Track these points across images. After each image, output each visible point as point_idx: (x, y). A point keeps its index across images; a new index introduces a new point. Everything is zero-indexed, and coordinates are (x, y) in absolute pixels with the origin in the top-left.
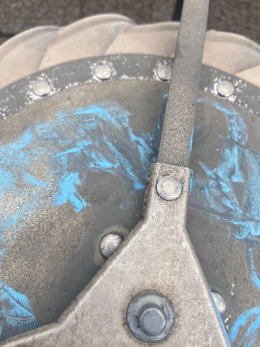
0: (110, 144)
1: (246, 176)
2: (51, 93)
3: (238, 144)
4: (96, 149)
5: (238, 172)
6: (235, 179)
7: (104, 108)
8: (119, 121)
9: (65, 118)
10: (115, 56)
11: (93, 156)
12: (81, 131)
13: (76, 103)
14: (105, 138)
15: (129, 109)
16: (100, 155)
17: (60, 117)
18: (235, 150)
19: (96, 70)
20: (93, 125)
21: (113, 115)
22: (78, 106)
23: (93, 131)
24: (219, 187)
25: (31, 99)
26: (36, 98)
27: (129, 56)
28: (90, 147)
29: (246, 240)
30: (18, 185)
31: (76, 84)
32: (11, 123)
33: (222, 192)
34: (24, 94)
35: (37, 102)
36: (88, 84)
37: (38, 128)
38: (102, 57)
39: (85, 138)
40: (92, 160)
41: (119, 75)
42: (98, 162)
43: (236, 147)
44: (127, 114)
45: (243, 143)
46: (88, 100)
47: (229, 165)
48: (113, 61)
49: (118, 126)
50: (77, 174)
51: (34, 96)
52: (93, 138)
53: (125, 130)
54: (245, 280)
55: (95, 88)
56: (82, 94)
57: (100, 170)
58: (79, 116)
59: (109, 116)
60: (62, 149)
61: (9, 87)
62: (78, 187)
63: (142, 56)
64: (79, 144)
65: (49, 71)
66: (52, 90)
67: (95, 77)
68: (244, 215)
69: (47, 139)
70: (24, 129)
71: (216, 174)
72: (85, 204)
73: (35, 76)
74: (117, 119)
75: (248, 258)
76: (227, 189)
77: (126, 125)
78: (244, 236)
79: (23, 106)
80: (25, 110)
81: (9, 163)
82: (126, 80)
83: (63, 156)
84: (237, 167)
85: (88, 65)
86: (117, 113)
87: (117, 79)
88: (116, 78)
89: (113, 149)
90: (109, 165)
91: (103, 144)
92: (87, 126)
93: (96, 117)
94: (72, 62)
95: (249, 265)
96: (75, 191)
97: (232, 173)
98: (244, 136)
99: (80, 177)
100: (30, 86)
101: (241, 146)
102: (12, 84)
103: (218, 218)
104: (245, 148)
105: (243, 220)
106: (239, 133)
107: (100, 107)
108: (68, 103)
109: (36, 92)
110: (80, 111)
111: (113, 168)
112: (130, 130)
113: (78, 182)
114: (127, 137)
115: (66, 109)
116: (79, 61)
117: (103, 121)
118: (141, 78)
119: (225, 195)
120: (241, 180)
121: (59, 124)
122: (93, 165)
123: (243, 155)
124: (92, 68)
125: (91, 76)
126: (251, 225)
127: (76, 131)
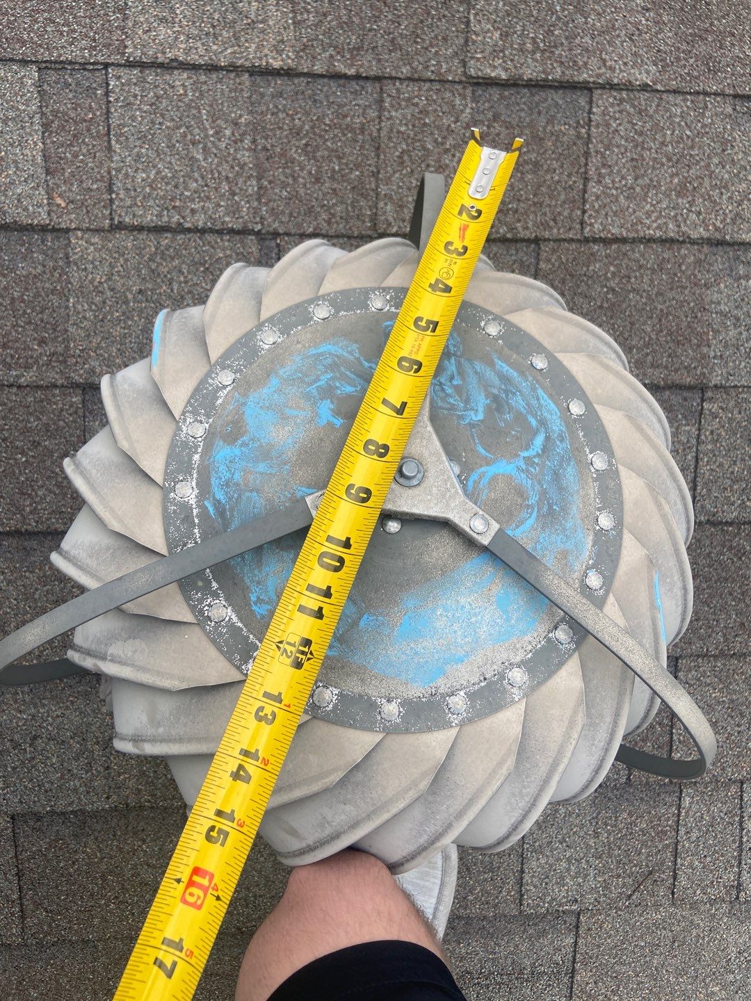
0: (348, 373)
1: (463, 379)
2: (279, 340)
3: (454, 355)
4: (338, 379)
5: (456, 377)
6: (455, 382)
7: (334, 345)
8: (351, 353)
9: (301, 359)
10: (329, 294)
11: (338, 384)
12: (320, 367)
13: (307, 345)
14: (342, 369)
15: (356, 342)
16: (343, 382)
17: (297, 360)
18: (453, 360)
19: (315, 311)
20: (329, 361)
21: (343, 349)
22: (309, 347)
23: (331, 365)
24: (443, 390)
25: (262, 349)
26: (267, 347)
27: (342, 292)
28: (332, 379)
29: (469, 424)
30: (282, 419)
31: (300, 327)
32: (253, 373)
33: (446, 393)
34: (255, 345)
35: (268, 350)
36: (311, 326)
37: (281, 372)
38: (318, 298)
39: (326, 372)
40: (337, 388)
41: (337, 312)
42: (343, 389)
43: (453, 358)
44: (355, 346)
45: (459, 353)
46: (318, 341)
47: (449, 373)
48: (328, 300)
49: (351, 358)
50: (329, 400)
51: (264, 345)
52: (333, 371)
53: (358, 359)
54: (472, 449)
55: (319, 328)
56: (309, 335)
57: (346, 394)
58: (314, 355)
59: (340, 351)
60: (310, 384)
61: (239, 341)
62: (332, 410)
63: (354, 290)
64: (322, 377)
65: (271, 320)
66: (279, 337)
67: (315, 318)
68: (465, 407)
69: (293, 380)
70: (268, 376)
71: (439, 381)
72: (342, 421)
73: (260, 326)
74: (347, 352)
75: (473, 436)
76: (449, 391)
77: (357, 355)
78: (467, 421)
79: (258, 356)
80: (260, 360)
81: (267, 404)
82: (345, 316)
83: (313, 389)
84: (455, 373)
85: (306, 308)
86: (347, 347)
87: (336, 317)
88: (335, 315)
89: (353, 376)
90: (354, 389)
91: (342, 374)
92: (325, 363)
93: (329, 353)
94: (290, 308)
95: (474, 440)
96: (331, 413)
97: (452, 378)
98: (459, 348)
99: (332, 402)
100: (259, 337)
101: (457, 356)
102: (242, 338)
103: (446, 412)
104: (460, 357)
105: (465, 411)
106: (455, 346)
107: (330, 344)
108: (299, 346)
109: (266, 342)
110: (313, 351)
111: (356, 390)
112: (362, 358)
113: (332, 406)
114: (361, 365)
115: (300, 351)
116: (297, 306)
117: (337, 356)
118: (359, 311)
119: (448, 395)
120: (460, 382)
121: (299, 365)
122: (339, 392)
123: (459, 362)
124: (311, 310)
125: (312, 318)
126: (472, 413)
127: (316, 368)
